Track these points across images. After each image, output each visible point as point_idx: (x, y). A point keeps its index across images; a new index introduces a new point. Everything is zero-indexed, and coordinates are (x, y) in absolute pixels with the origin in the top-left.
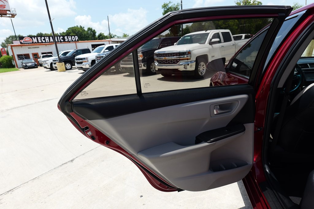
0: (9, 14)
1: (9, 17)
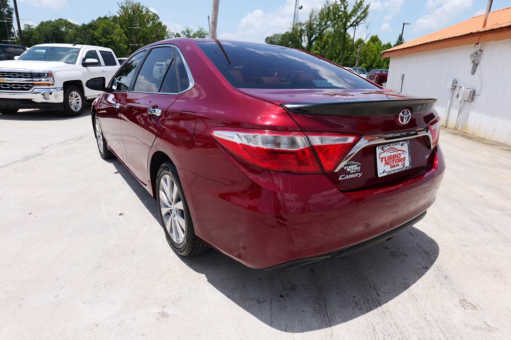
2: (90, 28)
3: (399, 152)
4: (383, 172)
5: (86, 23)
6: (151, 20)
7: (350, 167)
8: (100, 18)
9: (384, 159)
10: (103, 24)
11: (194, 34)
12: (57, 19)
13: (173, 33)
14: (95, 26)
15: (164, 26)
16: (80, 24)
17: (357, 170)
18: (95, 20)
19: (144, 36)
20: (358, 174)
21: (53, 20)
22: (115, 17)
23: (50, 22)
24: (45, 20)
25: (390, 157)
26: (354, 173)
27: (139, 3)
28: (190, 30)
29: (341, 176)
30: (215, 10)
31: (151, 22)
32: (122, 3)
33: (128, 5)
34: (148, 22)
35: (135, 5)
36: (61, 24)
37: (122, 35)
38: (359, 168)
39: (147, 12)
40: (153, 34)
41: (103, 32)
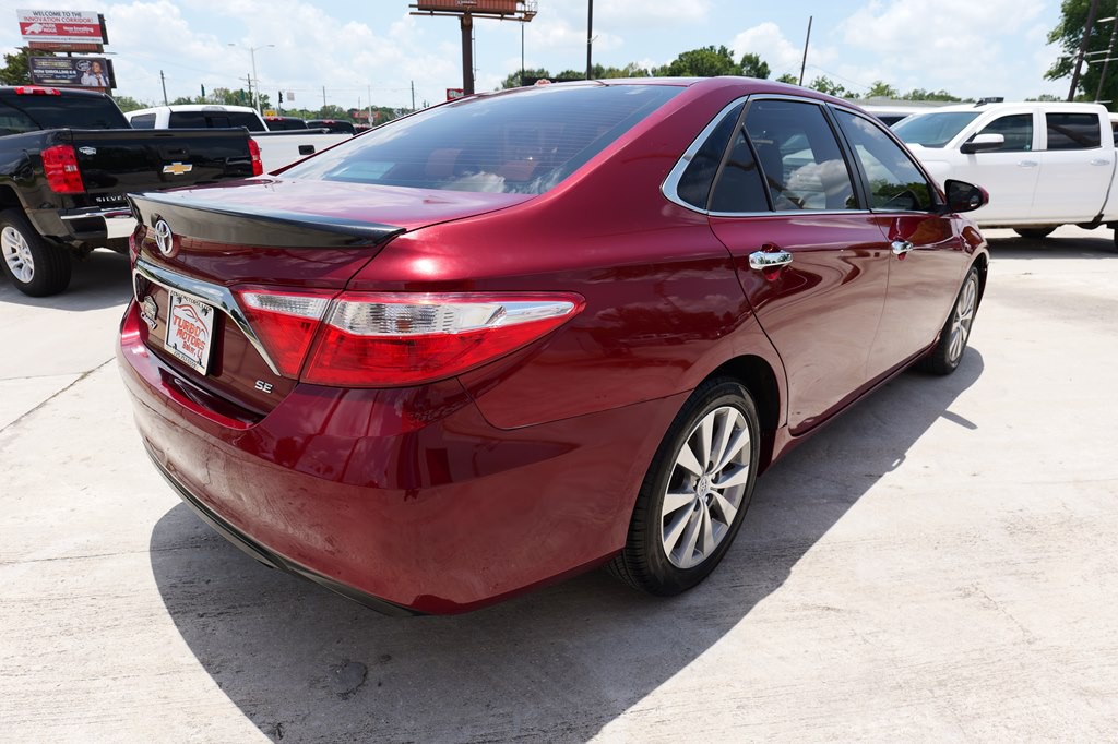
0: (521, 12)
1: (520, 19)
4: (173, 346)
9: (178, 321)
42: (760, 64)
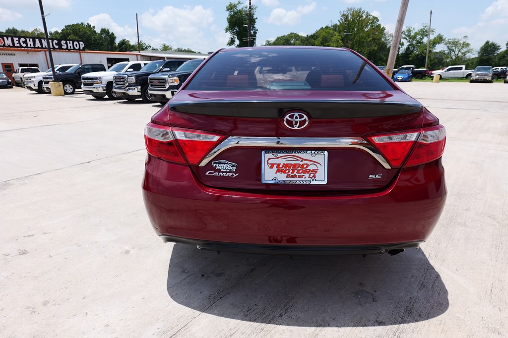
2: (312, 38)
3: (305, 162)
4: (273, 180)
5: (309, 35)
6: (369, 24)
7: (221, 165)
8: (322, 28)
9: (275, 166)
10: (324, 33)
11: (416, 32)
12: (289, 33)
13: (391, 34)
14: (316, 36)
15: (383, 28)
16: (305, 35)
17: (231, 170)
18: (318, 30)
19: (360, 41)
20: (231, 174)
21: (286, 35)
22: (335, 26)
23: (284, 36)
24: (280, 36)
25: (286, 165)
26: (226, 172)
27: (360, 9)
28: (411, 29)
29: (209, 172)
30: (403, 7)
31: (369, 26)
32: (344, 12)
33: (349, 12)
34: (367, 26)
35: (356, 11)
36: (291, 37)
37: (338, 41)
38: (234, 168)
39: (367, 16)
40: (369, 38)
41: (323, 40)
42: (110, 33)
